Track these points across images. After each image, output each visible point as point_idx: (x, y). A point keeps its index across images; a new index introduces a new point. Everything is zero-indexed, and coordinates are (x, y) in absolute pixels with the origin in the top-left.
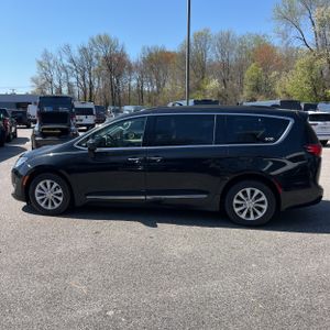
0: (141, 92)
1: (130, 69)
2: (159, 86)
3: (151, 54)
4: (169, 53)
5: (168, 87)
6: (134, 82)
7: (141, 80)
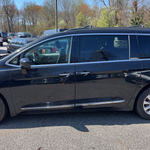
0: (25, 26)
1: (18, 13)
2: (33, 23)
3: (28, 6)
4: (37, 6)
5: (38, 23)
6: (20, 20)
7: (24, 19)
